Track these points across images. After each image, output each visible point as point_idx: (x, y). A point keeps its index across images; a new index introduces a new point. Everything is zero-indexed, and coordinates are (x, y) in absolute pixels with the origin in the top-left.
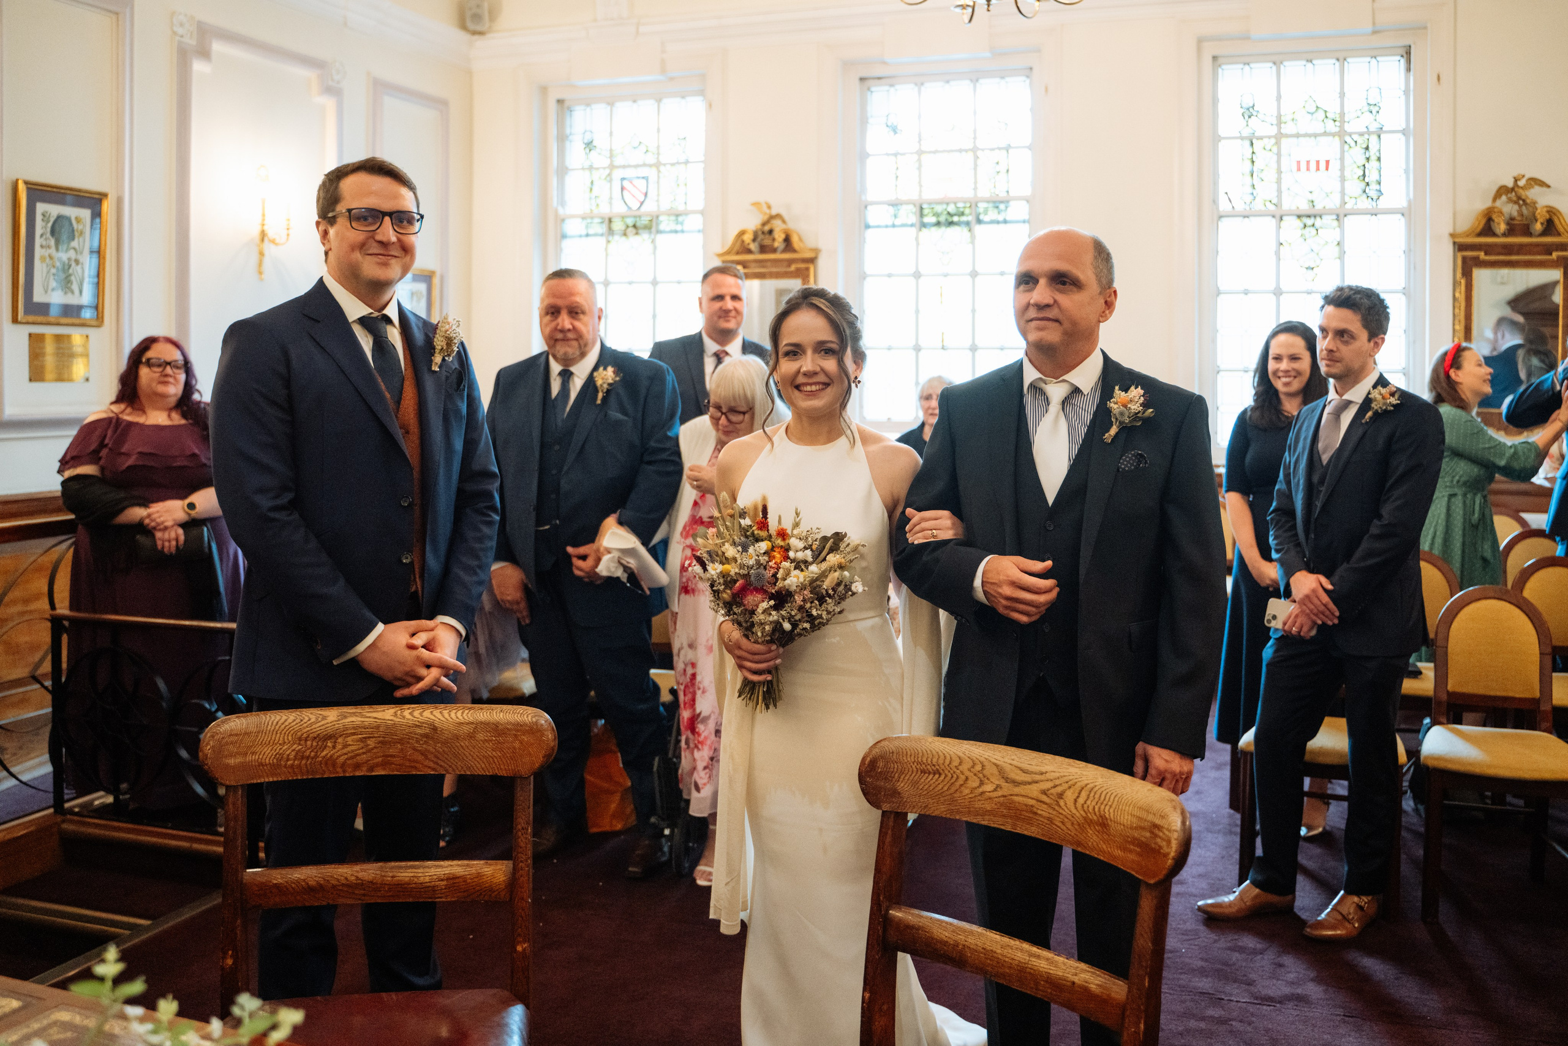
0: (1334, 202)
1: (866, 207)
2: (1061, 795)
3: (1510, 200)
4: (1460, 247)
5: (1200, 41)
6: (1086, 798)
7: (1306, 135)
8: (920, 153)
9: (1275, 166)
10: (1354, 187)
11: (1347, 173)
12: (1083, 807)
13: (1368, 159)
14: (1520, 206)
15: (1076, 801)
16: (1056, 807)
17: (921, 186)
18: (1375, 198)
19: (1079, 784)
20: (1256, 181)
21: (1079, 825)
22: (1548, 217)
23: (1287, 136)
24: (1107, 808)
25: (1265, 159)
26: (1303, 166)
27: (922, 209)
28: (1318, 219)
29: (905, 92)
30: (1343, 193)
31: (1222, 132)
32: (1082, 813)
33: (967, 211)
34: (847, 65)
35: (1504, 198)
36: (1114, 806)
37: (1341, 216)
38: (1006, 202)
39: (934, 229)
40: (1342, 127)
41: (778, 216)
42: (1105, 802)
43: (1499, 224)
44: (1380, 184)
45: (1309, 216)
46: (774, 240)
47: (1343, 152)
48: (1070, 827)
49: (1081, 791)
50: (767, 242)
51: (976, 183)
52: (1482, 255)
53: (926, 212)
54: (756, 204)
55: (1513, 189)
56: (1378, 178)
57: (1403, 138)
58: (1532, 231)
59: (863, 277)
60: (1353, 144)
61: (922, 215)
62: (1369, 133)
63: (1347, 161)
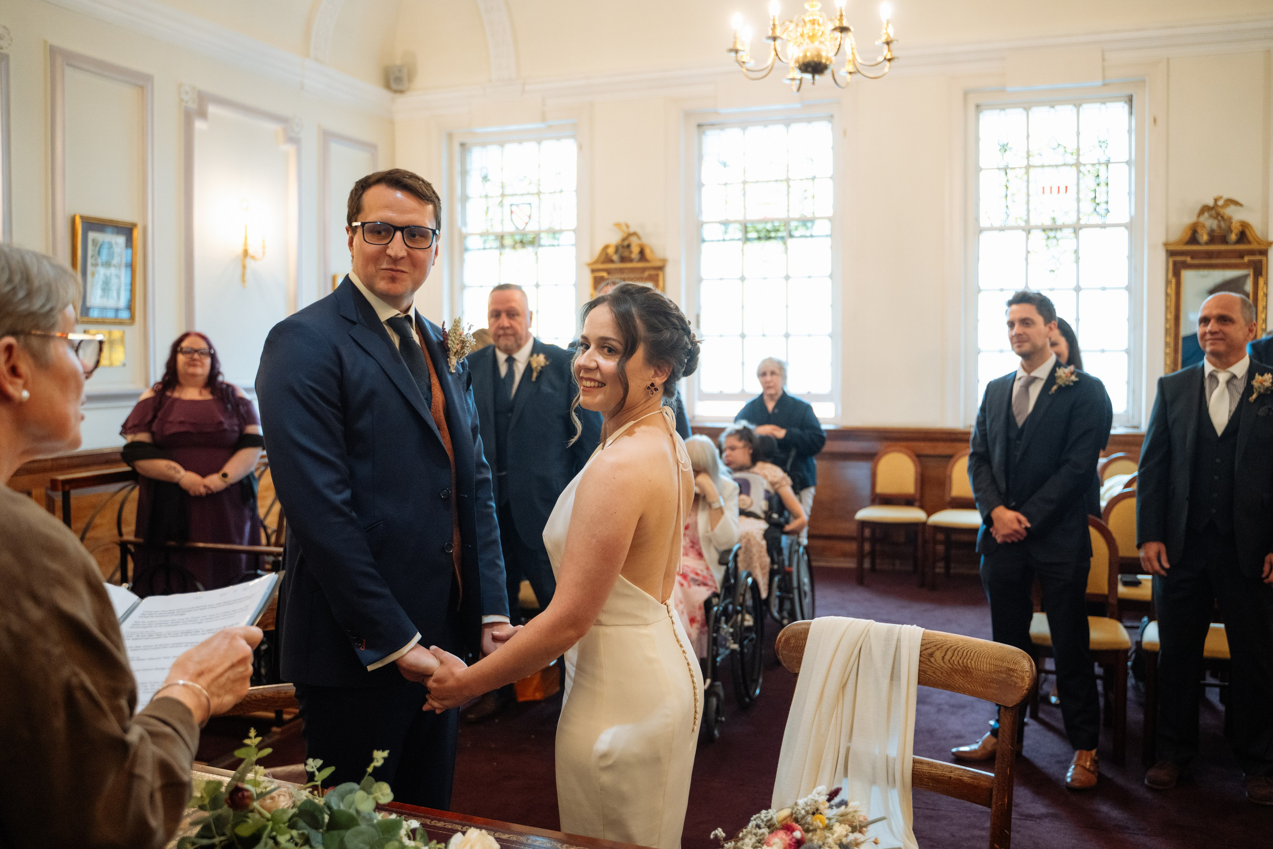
0: (1071, 219)
1: (702, 226)
2: (931, 655)
3: (1211, 216)
4: (1171, 253)
5: (966, 94)
6: (951, 655)
7: (1049, 166)
8: (744, 182)
9: (1026, 190)
10: (1087, 206)
11: (1081, 196)
12: (949, 661)
13: (1098, 185)
14: (1219, 221)
15: (943, 658)
16: (929, 663)
17: (745, 209)
18: (1104, 215)
19: (945, 646)
20: (1009, 203)
21: (947, 674)
22: (1240, 228)
23: (1034, 166)
24: (969, 660)
25: (1017, 185)
26: (1047, 190)
27: (746, 227)
28: (1059, 232)
29: (732, 134)
30: (1078, 211)
31: (982, 164)
32: (949, 665)
33: (782, 228)
34: (688, 115)
35: (1206, 215)
36: (974, 659)
37: (1077, 229)
38: (812, 220)
39: (756, 243)
40: (1078, 159)
41: (634, 234)
42: (967, 657)
43: (1202, 236)
44: (1107, 203)
45: (1051, 230)
46: (631, 252)
47: (1078, 179)
48: (939, 675)
49: (947, 651)
50: (626, 254)
51: (788, 206)
52: (1189, 260)
53: (749, 229)
54: (618, 225)
55: (1213, 208)
56: (1106, 199)
57: (1126, 167)
58: (1229, 241)
59: (700, 280)
60: (1086, 173)
61: (746, 230)
62: (1099, 164)
63: (1082, 186)
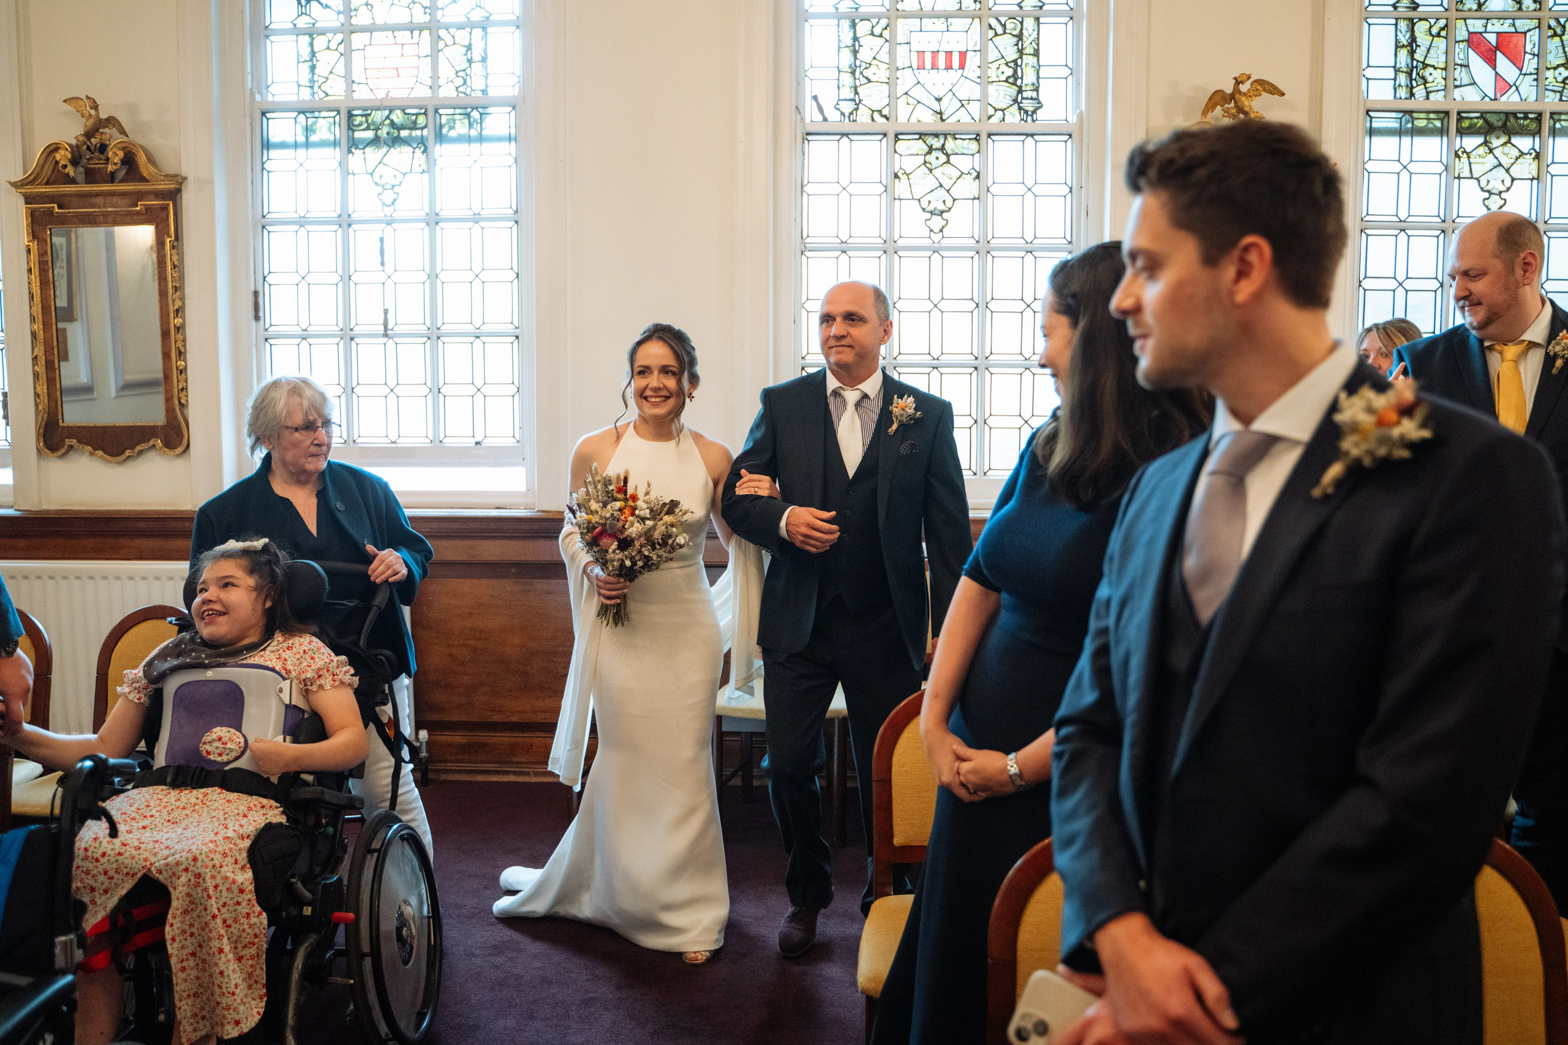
0: (972, 116)
1: (265, 114)
7: (931, 15)
9: (887, 59)
10: (1001, 95)
11: (991, 73)
13: (1021, 52)
17: (350, 81)
18: (1030, 110)
20: (859, 81)
23: (906, 15)
25: (869, 47)
27: (350, 116)
28: (949, 138)
31: (809, 6)
33: (421, 120)
37: (984, 136)
38: (482, 107)
39: (371, 149)
40: (983, 3)
44: (1037, 90)
45: (936, 135)
46: (107, 160)
47: (985, 41)
50: (96, 163)
51: (434, 76)
53: (356, 121)
56: (1035, 81)
57: (1071, 23)
60: (1000, 30)
61: (351, 127)
62: (1023, 14)
63: (993, 55)
